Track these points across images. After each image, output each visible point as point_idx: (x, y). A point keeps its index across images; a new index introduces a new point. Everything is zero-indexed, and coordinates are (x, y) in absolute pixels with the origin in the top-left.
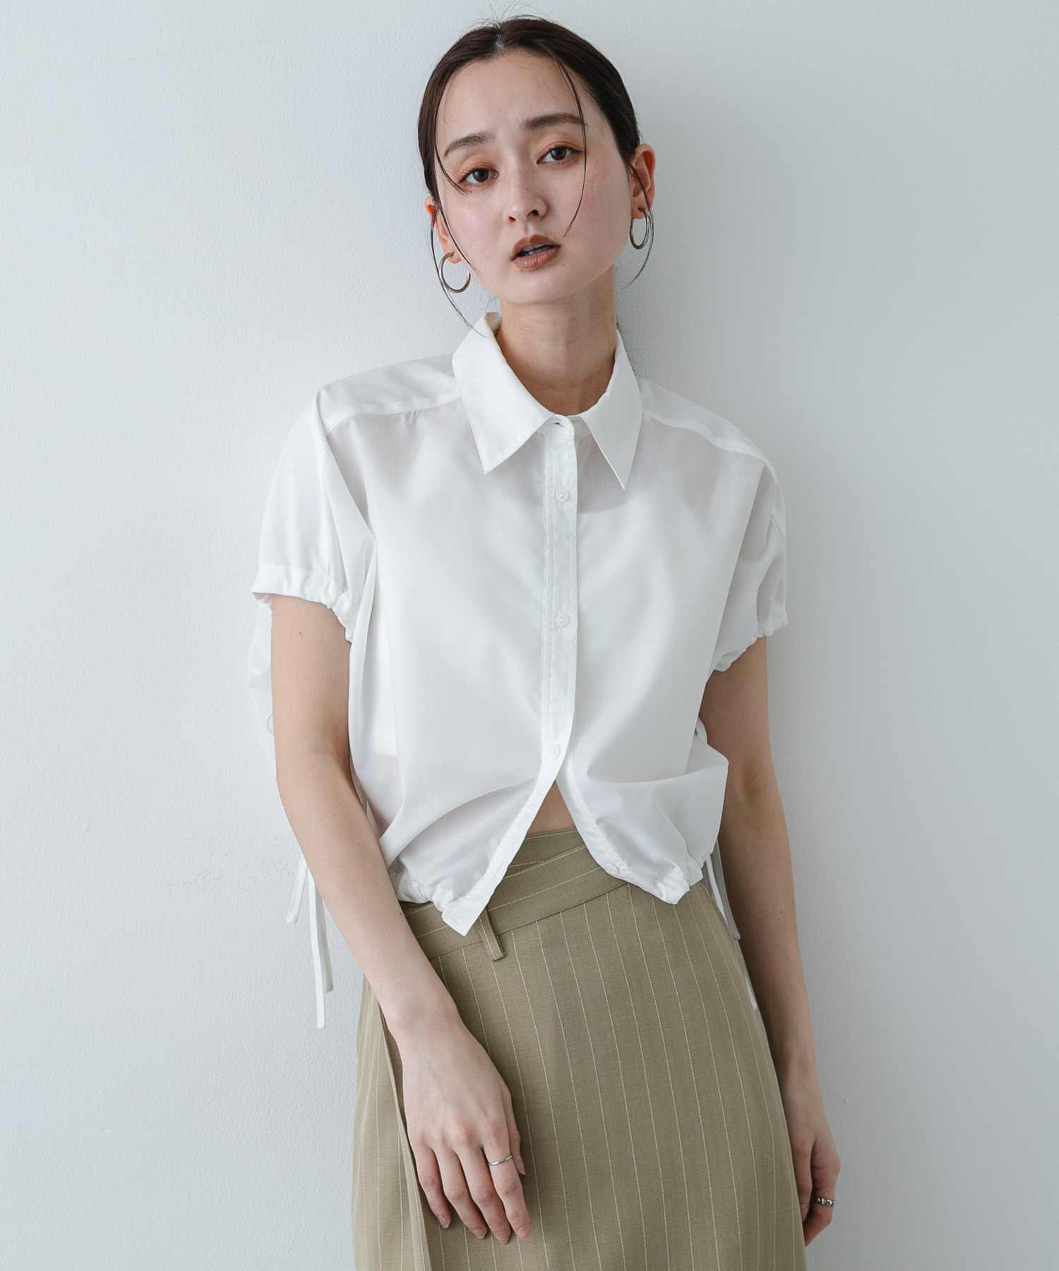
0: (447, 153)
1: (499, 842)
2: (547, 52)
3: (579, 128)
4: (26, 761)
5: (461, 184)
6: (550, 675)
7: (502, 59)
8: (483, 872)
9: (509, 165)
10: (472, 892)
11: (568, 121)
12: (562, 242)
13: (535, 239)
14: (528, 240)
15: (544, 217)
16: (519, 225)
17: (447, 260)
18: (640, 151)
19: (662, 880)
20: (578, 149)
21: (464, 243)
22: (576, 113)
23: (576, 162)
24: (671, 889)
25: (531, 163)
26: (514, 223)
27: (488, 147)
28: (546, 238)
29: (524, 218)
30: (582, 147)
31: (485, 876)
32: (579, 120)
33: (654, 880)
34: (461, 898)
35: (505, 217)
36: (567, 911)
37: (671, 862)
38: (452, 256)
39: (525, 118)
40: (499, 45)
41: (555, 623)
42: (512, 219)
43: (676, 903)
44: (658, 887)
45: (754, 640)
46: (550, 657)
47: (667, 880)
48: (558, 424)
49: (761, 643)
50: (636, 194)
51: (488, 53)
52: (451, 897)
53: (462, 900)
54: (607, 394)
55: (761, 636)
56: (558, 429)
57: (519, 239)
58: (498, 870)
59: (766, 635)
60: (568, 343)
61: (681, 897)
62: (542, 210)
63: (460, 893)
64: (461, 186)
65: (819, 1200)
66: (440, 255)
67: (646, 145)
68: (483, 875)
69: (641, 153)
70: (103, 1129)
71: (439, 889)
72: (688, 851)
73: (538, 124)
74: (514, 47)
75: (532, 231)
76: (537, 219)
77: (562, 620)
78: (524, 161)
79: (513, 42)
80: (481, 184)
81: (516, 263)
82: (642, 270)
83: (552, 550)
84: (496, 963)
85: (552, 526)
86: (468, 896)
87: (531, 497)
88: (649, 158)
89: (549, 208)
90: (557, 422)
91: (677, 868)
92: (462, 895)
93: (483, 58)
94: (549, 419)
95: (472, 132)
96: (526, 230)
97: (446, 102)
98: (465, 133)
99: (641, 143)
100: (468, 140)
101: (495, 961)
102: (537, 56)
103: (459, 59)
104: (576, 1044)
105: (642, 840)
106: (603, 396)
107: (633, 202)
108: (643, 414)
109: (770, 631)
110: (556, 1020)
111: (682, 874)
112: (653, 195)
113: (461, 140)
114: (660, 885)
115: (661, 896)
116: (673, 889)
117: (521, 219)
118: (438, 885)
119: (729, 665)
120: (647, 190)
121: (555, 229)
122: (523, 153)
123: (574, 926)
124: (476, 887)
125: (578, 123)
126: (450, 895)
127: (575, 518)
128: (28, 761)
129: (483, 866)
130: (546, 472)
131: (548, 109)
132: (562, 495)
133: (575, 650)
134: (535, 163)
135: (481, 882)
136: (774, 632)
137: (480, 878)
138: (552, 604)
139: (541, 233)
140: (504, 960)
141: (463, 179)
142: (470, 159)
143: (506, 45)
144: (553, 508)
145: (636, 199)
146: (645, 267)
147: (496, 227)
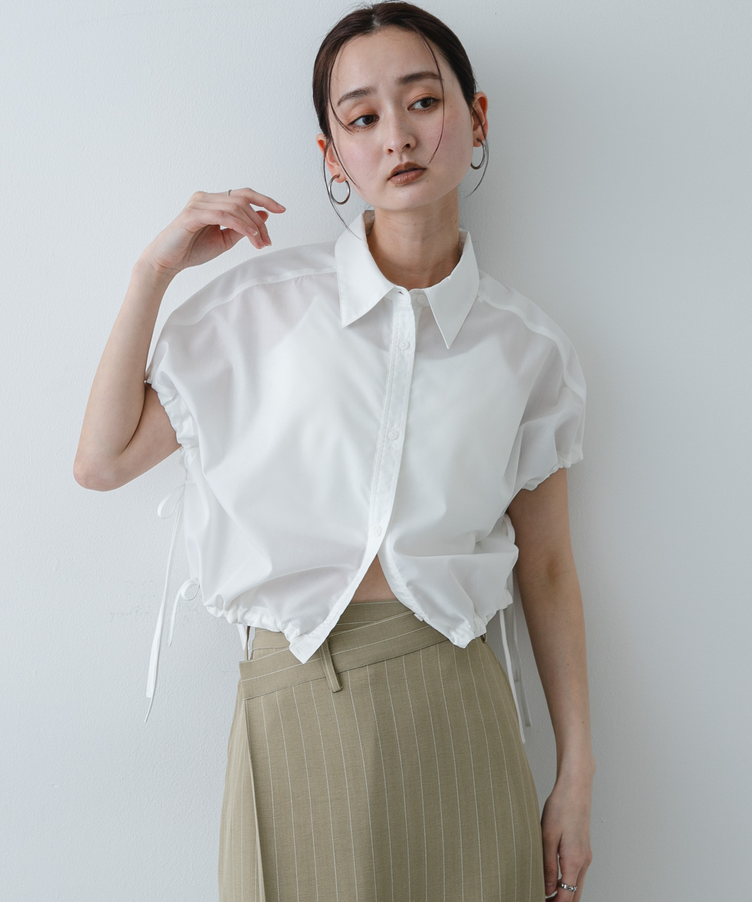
0: (339, 103)
1: (338, 598)
2: (412, 28)
3: (438, 83)
4: (17, 516)
5: (351, 125)
6: (379, 474)
7: (379, 34)
8: (324, 619)
9: (388, 112)
10: (314, 632)
11: (430, 78)
12: (427, 166)
13: (408, 164)
14: (403, 166)
15: (414, 149)
16: (395, 156)
17: (334, 180)
18: (478, 97)
19: (454, 630)
20: (438, 98)
21: (351, 170)
22: (436, 71)
23: (436, 107)
24: (461, 637)
25: (405, 109)
26: (392, 154)
27: (371, 98)
28: (416, 164)
29: (401, 150)
30: (441, 98)
31: (325, 622)
32: (438, 77)
33: (449, 629)
34: (305, 635)
35: (385, 149)
36: (390, 660)
37: (462, 617)
38: (338, 177)
39: (399, 76)
40: (376, 23)
41: (387, 437)
42: (390, 151)
43: (465, 647)
44: (451, 635)
45: (556, 469)
46: (381, 461)
47: (459, 630)
48: (400, 292)
49: (562, 471)
50: (475, 129)
51: (369, 29)
52: (298, 633)
53: (306, 637)
54: (449, 277)
55: (562, 467)
56: (401, 297)
57: (396, 165)
58: (334, 618)
59: (566, 467)
60: (424, 239)
61: (468, 643)
62: (413, 143)
63: (304, 632)
64: (351, 127)
65: (563, 885)
66: (329, 177)
67: (482, 93)
68: (324, 621)
69: (478, 98)
70: (53, 785)
71: (290, 626)
72: (476, 611)
73: (409, 80)
74: (388, 25)
75: (406, 160)
76: (409, 150)
77: (393, 435)
78: (398, 108)
79: (386, 22)
80: (367, 126)
81: (391, 181)
82: (479, 184)
83: (392, 384)
84: (335, 694)
85: (394, 366)
86: (310, 635)
87: (380, 344)
88: (483, 102)
89: (418, 142)
90: (400, 291)
91: (467, 622)
92: (307, 633)
93: (365, 33)
94: (393, 289)
95: (360, 87)
96: (401, 159)
97: (338, 66)
98: (353, 88)
99: (477, 91)
100: (356, 94)
101: (334, 693)
102: (405, 31)
103: (347, 34)
104: (390, 759)
105: (440, 599)
106: (446, 278)
107: (474, 135)
108: (477, 296)
109: (568, 464)
110: (376, 740)
111: (470, 626)
112: (487, 128)
113: (351, 93)
114: (453, 634)
115: (454, 642)
116: (463, 636)
117: (397, 151)
118: (290, 623)
119: (536, 486)
120: (483, 124)
121: (422, 158)
122: (398, 102)
123: (394, 672)
124: (317, 629)
125: (437, 79)
126: (298, 631)
127: (413, 361)
128: (18, 516)
129: (325, 614)
130: (394, 328)
131: (416, 69)
132: (403, 345)
133: (400, 458)
134: (406, 109)
135: (321, 625)
136: (572, 465)
137: (321, 623)
138: (387, 422)
139: (412, 161)
140: (341, 692)
141: (353, 123)
142: (357, 107)
143: (381, 25)
144: (396, 354)
145: (476, 132)
146: (483, 181)
147: (377, 156)
